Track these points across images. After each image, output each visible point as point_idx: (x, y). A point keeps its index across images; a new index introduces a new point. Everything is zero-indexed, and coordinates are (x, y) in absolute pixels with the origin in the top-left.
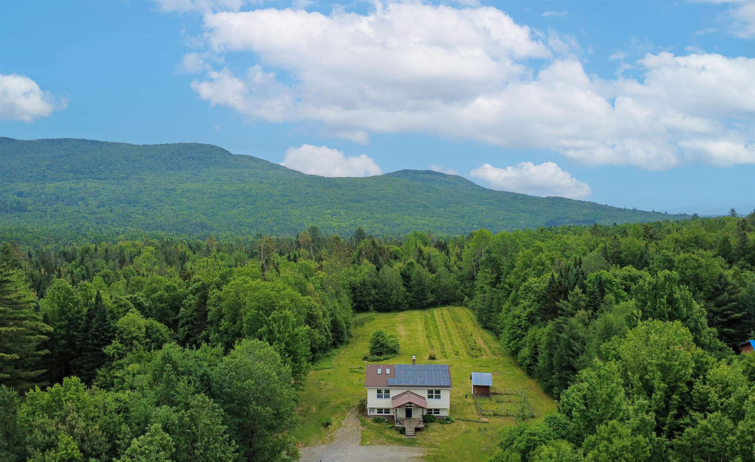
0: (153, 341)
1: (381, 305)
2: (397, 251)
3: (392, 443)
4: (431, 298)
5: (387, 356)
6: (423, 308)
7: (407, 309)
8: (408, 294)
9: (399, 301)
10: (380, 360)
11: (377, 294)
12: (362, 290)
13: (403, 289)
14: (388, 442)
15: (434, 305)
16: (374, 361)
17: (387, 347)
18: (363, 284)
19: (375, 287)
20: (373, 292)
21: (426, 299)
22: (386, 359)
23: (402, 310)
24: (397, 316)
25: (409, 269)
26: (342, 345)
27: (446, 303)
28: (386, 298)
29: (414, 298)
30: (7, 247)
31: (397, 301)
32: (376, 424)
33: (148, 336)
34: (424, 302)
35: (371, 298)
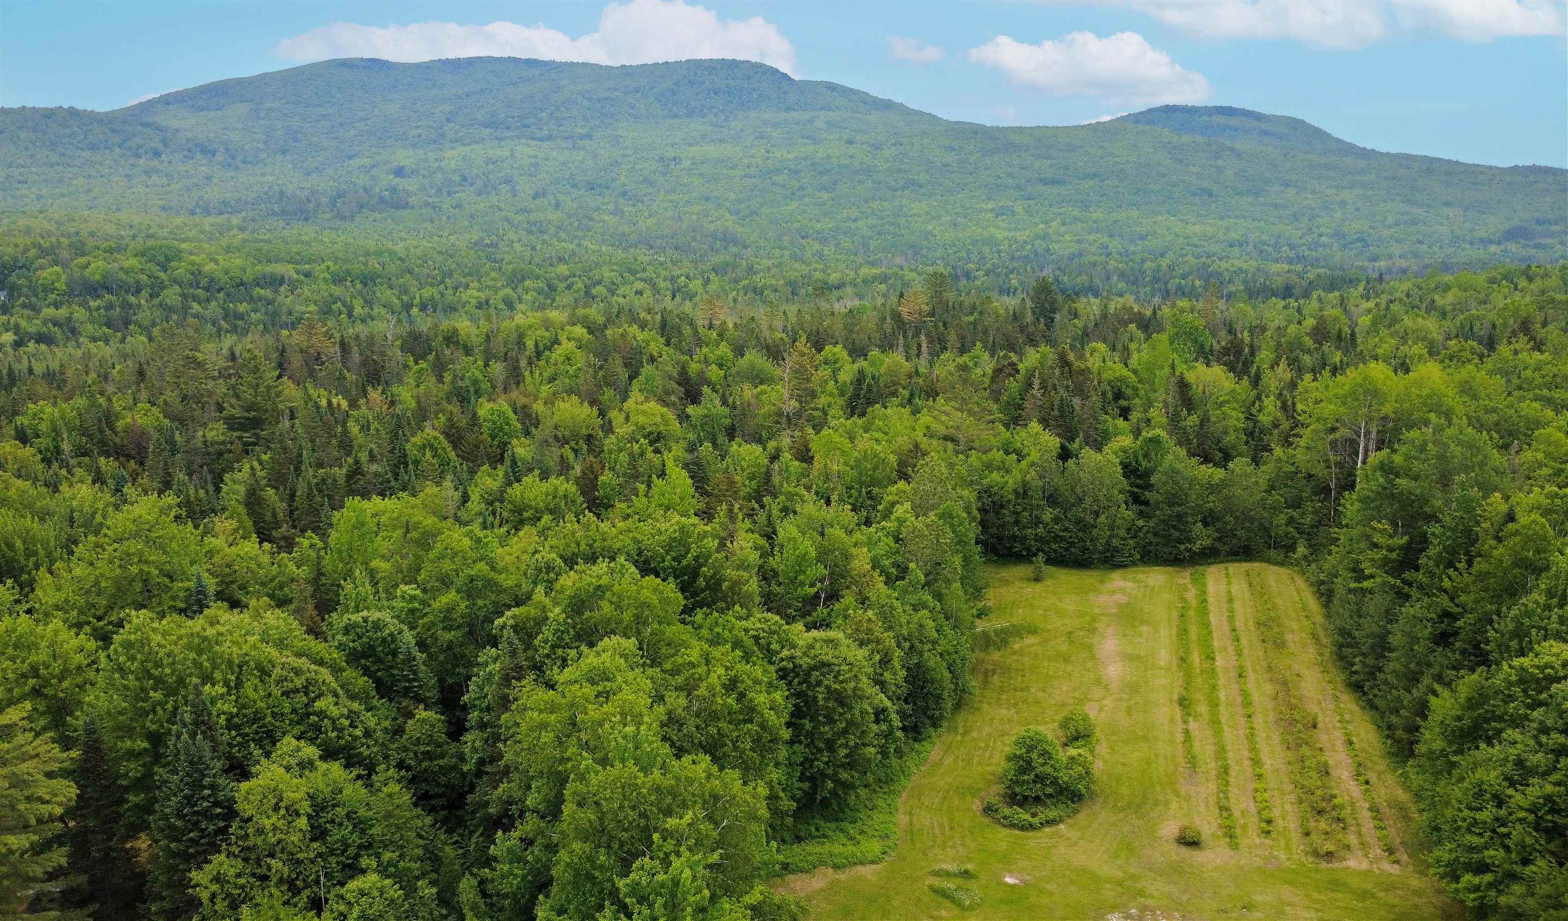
0: (332, 852)
1: (1067, 549)
4: (1202, 537)
5: (1052, 814)
6: (1176, 561)
7: (1134, 564)
8: (1140, 523)
9: (1115, 542)
10: (1031, 827)
11: (1056, 520)
12: (1019, 508)
13: (1127, 514)
15: (1209, 556)
16: (1012, 826)
18: (1023, 492)
19: (1052, 499)
20: (1048, 515)
21: (1189, 540)
22: (1049, 823)
23: (1121, 566)
24: (1109, 586)
25: (1146, 455)
26: (935, 726)
27: (1244, 553)
28: (1081, 534)
29: (1156, 534)
31: (1108, 543)
33: (318, 833)
34: (1182, 547)
35: (1040, 530)
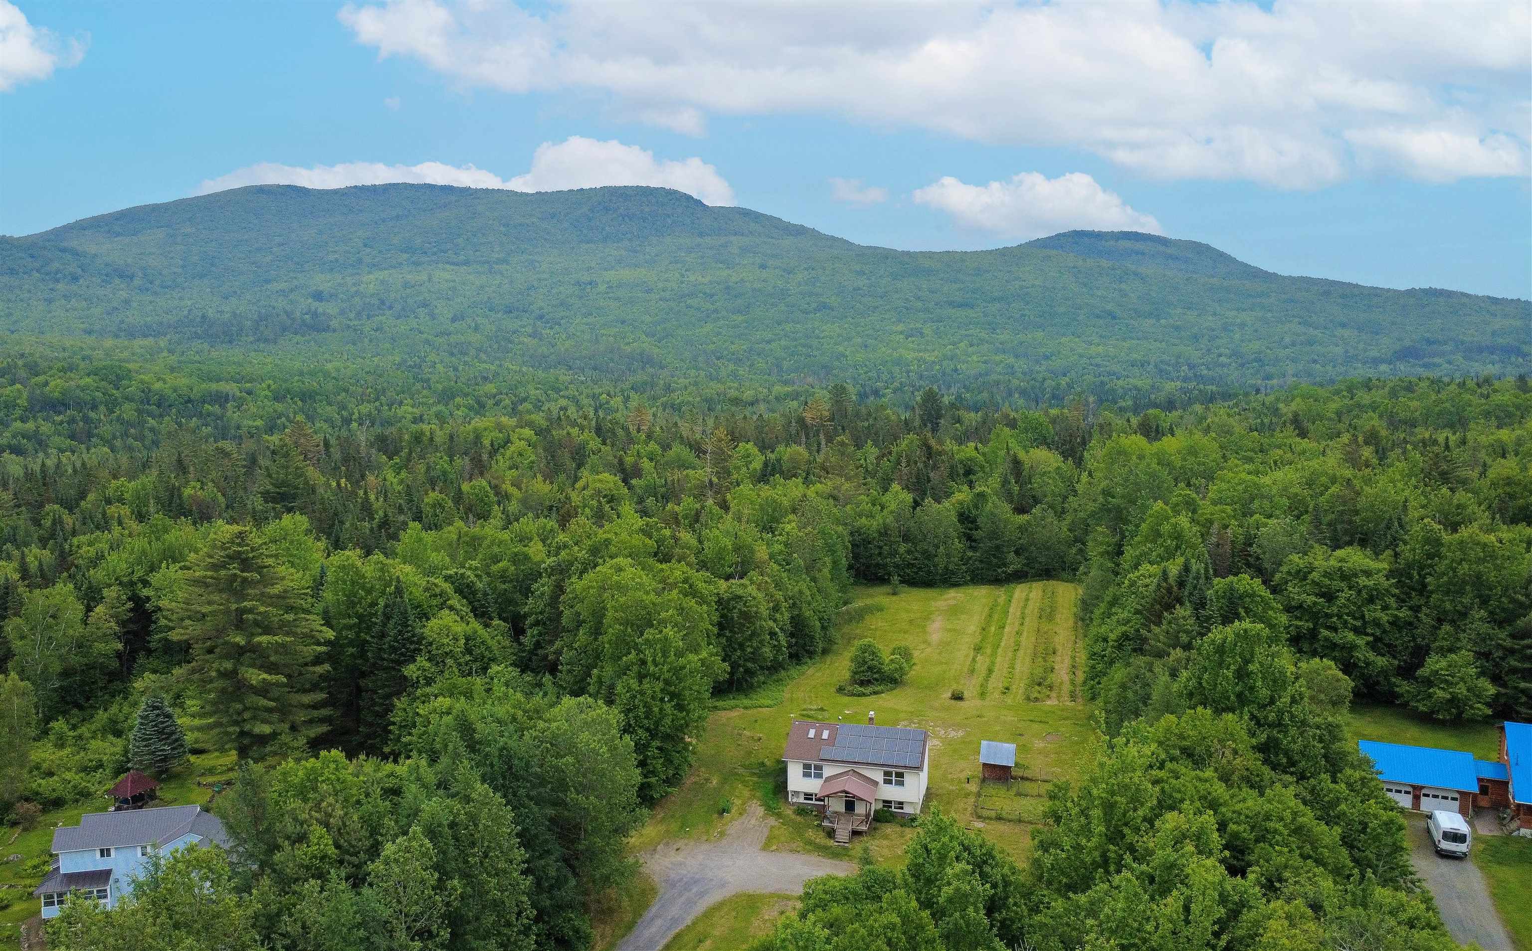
0: (475, 660)
1: (916, 573)
2: (970, 459)
3: (809, 851)
4: (1015, 563)
5: (879, 688)
6: (997, 581)
7: (966, 584)
8: (970, 554)
9: (951, 567)
10: (864, 695)
11: (909, 552)
12: (881, 544)
13: (958, 545)
14: (804, 849)
15: (1019, 577)
16: (853, 695)
17: (879, 671)
18: (884, 532)
19: (906, 538)
20: (902, 548)
21: (1005, 565)
22: (875, 693)
23: (956, 585)
24: (946, 596)
25: (976, 507)
27: (1047, 574)
28: (926, 562)
29: (981, 561)
30: (286, 445)
31: (946, 568)
32: (799, 818)
33: (468, 651)
34: (999, 570)
35: (897, 559)
